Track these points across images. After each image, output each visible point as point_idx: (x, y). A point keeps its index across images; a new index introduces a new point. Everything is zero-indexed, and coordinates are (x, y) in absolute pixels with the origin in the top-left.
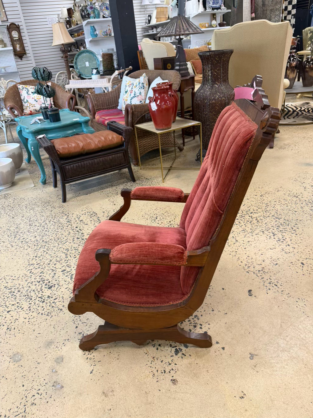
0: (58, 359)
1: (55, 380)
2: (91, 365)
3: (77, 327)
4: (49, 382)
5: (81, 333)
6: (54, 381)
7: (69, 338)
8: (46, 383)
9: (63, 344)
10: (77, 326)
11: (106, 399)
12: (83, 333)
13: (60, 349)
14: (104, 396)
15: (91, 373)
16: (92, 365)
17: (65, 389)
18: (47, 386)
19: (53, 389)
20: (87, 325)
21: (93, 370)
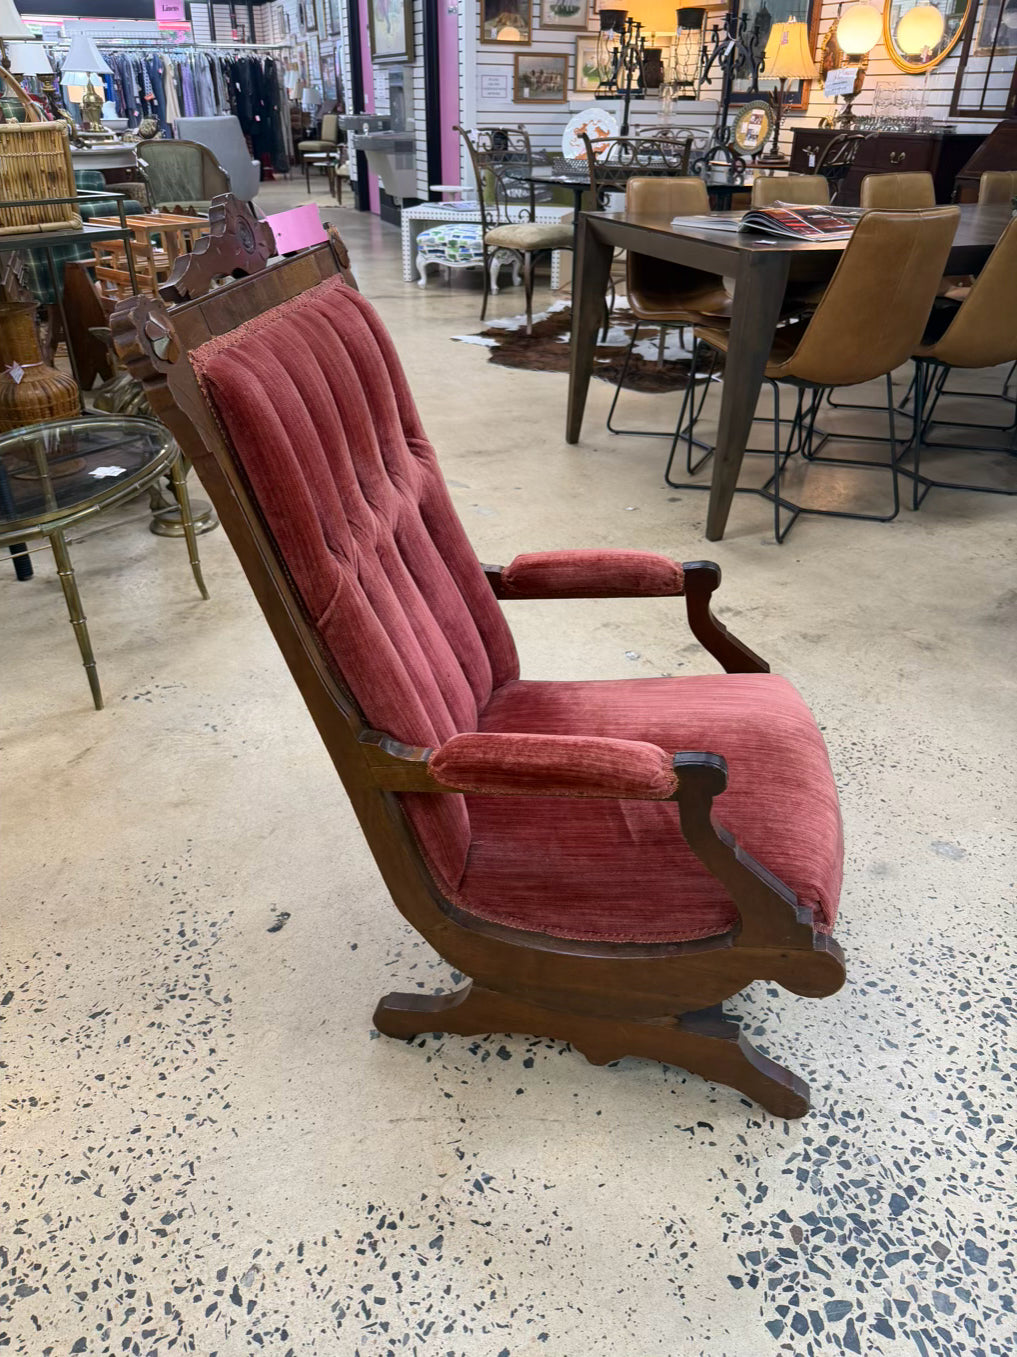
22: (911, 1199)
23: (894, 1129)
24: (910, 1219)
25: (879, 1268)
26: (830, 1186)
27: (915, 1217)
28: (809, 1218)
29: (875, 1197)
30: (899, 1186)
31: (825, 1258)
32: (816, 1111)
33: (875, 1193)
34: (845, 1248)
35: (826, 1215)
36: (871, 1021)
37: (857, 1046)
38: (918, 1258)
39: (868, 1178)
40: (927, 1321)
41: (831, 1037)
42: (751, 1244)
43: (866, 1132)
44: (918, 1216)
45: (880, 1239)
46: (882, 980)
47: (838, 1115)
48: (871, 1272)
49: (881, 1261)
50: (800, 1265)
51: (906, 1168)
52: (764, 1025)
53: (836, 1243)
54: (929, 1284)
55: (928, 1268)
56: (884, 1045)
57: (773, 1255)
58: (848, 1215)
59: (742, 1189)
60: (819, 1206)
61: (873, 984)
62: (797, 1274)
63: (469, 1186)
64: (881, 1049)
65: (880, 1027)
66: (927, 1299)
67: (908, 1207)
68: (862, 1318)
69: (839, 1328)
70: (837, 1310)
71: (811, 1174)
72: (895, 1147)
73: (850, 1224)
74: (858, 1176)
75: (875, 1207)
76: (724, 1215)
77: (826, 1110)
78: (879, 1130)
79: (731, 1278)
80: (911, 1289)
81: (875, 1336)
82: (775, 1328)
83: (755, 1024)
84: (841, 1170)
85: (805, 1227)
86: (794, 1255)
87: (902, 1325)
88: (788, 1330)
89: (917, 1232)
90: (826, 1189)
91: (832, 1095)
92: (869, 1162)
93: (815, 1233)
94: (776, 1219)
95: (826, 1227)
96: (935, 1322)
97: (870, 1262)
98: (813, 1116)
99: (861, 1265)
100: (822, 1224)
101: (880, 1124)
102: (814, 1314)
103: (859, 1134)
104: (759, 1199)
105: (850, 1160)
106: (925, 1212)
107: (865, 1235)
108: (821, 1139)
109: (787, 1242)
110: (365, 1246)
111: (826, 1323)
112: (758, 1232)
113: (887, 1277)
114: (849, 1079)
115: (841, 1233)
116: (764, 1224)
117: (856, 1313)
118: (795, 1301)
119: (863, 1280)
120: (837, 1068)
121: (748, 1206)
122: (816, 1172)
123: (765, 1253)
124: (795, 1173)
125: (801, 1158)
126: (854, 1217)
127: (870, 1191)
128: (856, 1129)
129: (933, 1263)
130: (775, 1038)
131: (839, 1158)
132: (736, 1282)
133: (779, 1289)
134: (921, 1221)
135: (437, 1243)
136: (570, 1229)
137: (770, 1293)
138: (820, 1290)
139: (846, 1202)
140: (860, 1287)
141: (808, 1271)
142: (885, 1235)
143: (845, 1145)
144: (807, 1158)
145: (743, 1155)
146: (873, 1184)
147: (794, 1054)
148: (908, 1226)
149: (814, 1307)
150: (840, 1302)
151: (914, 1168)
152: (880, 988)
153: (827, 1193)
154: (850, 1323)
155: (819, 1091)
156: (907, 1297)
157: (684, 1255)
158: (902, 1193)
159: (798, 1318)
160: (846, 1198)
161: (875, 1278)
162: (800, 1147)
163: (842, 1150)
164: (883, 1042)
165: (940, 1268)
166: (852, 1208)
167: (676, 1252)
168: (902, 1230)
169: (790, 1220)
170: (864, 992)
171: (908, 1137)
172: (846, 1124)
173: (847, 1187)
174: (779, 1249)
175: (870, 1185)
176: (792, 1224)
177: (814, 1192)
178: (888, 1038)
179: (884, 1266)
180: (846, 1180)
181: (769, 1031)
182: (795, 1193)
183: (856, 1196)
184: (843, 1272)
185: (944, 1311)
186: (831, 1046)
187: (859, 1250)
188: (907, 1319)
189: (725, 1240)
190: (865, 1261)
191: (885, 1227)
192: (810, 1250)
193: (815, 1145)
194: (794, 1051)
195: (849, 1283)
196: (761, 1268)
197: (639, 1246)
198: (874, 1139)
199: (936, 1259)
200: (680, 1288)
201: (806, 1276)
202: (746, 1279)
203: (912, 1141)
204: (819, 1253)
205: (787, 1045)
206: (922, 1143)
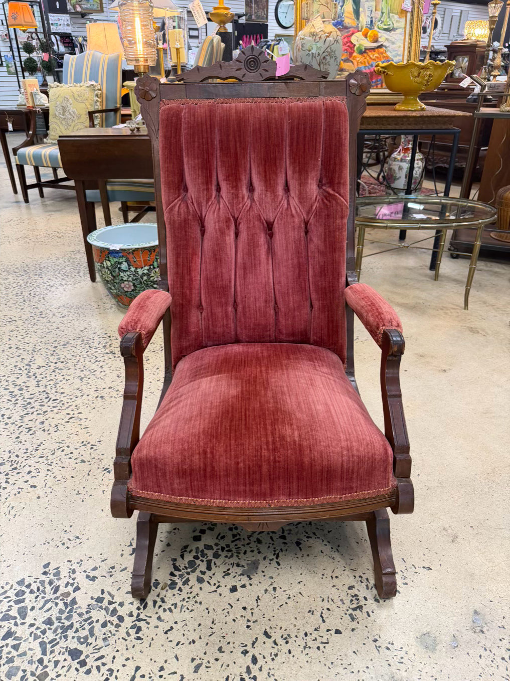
0: (427, 647)
1: (471, 632)
2: (416, 573)
3: (338, 632)
4: (481, 645)
5: (350, 615)
6: (473, 634)
7: (370, 640)
8: (486, 650)
9: (388, 648)
10: (333, 632)
11: (460, 536)
12: (350, 611)
13: (404, 649)
14: (458, 539)
15: (431, 569)
16: (416, 571)
17: (478, 606)
18: (488, 646)
19: (488, 630)
20: (328, 609)
21: (424, 567)
22: (78, 663)
23: (127, 659)
24: (65, 660)
25: (40, 637)
26: (91, 614)
27: (66, 664)
28: (74, 602)
29: (82, 640)
30: (87, 656)
31: (51, 608)
32: (142, 610)
33: (85, 641)
34: (54, 619)
35: (74, 610)
36: (218, 655)
37: (194, 642)
38: (41, 661)
39: (94, 638)
40: (6, 660)
41: (200, 625)
42: (64, 572)
43: (126, 640)
44: (66, 665)
45: (56, 639)
46: (260, 669)
47: (139, 624)
48: (38, 632)
49: (43, 638)
50: (50, 595)
51: (99, 663)
52: (206, 583)
53: (58, 615)
54: (25, 665)
55: (35, 666)
56: (196, 662)
57: (56, 583)
58: (72, 623)
59: (95, 569)
60: (80, 607)
61: (255, 660)
62: (45, 594)
63: (106, 466)
64: (193, 660)
65: (212, 661)
66: (17, 662)
67: (73, 660)
68: (16, 624)
69: (14, 612)
70: (23, 613)
71: (100, 604)
72: (114, 658)
73: (67, 623)
74: (96, 631)
75: (75, 639)
76: (81, 561)
77: (142, 616)
78: (127, 649)
79: (49, 564)
80: (24, 654)
81: (6, 630)
82: (21, 583)
83: (206, 577)
84: (101, 622)
85: (69, 599)
86: (55, 592)
87: (7, 645)
88: (19, 588)
89: (56, 663)
90: (90, 612)
91: (154, 621)
92: (105, 639)
93: (66, 604)
94: (75, 585)
95: (67, 610)
96: (4, 665)
97: (44, 632)
98: (138, 609)
99: (44, 627)
100: (69, 608)
101: (131, 650)
102: (23, 600)
103: (125, 636)
104: (88, 577)
105: (107, 628)
106: (68, 671)
107: (59, 631)
108: (122, 611)
109: (62, 590)
110: (84, 443)
111: (18, 606)
112: (70, 576)
113: (34, 640)
114: (166, 633)
115: (63, 618)
116: (74, 579)
117: (19, 621)
118: (32, 592)
119: (35, 627)
120: (174, 626)
121: (85, 571)
122: (101, 607)
123: (59, 579)
124: (101, 596)
125: (111, 599)
126: (71, 626)
127: (86, 638)
128: (128, 634)
129: (36, 670)
130: (196, 590)
131: (109, 621)
132: (47, 566)
133: (39, 585)
134: (63, 667)
135: (83, 461)
136: (83, 501)
137: (38, 581)
138: (35, 604)
139: (81, 623)
140: (32, 625)
141: (46, 599)
142: (58, 643)
143: (117, 626)
144: (110, 603)
145: (114, 570)
146: (90, 640)
147: (184, 599)
148: (61, 658)
149: (27, 601)
150: (26, 614)
151: (98, 668)
152: (251, 666)
153: (87, 612)
154: (15, 618)
155: (157, 613)
156: (21, 650)
157: (63, 544)
158: (82, 657)
159: (24, 593)
160: (83, 623)
161: (35, 634)
162: (117, 599)
163: (115, 624)
164: (200, 662)
165: (33, 674)
166: (76, 625)
167: (65, 540)
168: (59, 654)
169: (74, 591)
170: (245, 653)
171: (121, 668)
172: (132, 628)
173: (90, 624)
174: (59, 586)
175: (90, 638)
176: (72, 592)
177: (89, 605)
178: (203, 666)
179: (40, 640)
180: (94, 624)
181: (202, 585)
182: (90, 595)
183: (84, 629)
184: (43, 616)
185: (9, 671)
186: (192, 625)
187: (52, 627)
188: (9, 649)
189: (68, 561)
190: (45, 629)
191: (63, 643)
192: (56, 601)
193: (118, 608)
194: (187, 600)
195: (35, 619)
196: (51, 577)
197: (71, 526)
198: (121, 645)
199: (38, 673)
200: (49, 543)
201: (43, 598)
202: (47, 570)
203: (118, 671)
204: (54, 605)
205: (191, 596)
206: (116, 678)
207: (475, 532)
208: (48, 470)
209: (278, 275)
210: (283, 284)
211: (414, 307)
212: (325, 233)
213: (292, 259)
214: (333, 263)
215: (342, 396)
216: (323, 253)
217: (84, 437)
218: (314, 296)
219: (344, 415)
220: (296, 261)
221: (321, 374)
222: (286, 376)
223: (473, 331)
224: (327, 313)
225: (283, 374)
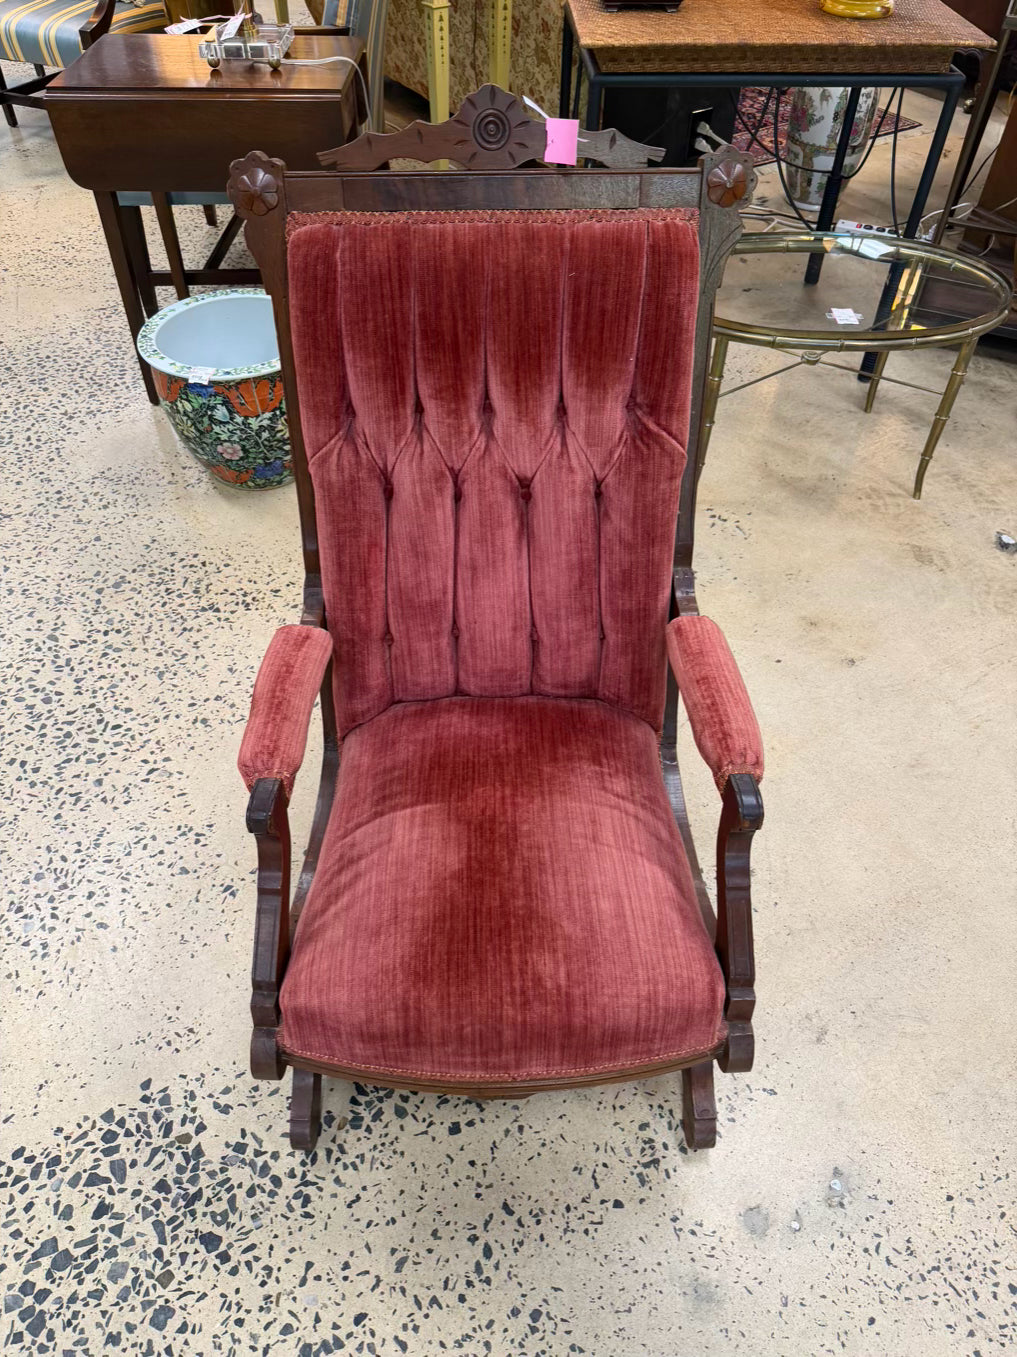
0: (753, 1232)
1: (823, 1207)
2: (751, 1099)
3: (618, 1204)
4: (835, 1227)
5: (640, 1175)
6: (827, 1209)
7: (667, 1218)
8: (842, 1235)
9: (693, 1233)
10: (610, 1205)
11: (832, 1031)
12: (640, 1169)
13: (718, 1234)
14: (826, 1037)
15: (775, 1093)
16: (751, 1096)
17: (841, 1162)
18: (846, 1229)
19: (851, 1203)
20: (605, 1165)
21: (764, 1090)
22: (217, 1257)
23: (292, 1250)
24: (196, 1252)
25: (151, 1213)
26: (230, 1174)
27: (198, 1258)
28: (199, 1152)
29: (219, 1218)
30: (230, 1246)
31: (162, 1163)
32: (309, 1167)
33: (222, 1219)
34: (170, 1182)
35: (201, 1167)
36: (432, 1243)
37: (394, 1221)
38: (159, 1253)
39: (237, 1214)
40: (104, 1252)
41: (402, 1192)
42: (177, 1098)
43: (287, 1218)
44: (199, 1260)
45: (178, 1217)
46: (497, 1267)
47: (308, 1190)
48: (148, 1205)
49: (157, 1215)
50: (158, 1141)
51: (249, 1256)
52: (409, 1118)
53: (176, 1175)
54: (135, 1261)
55: (150, 1262)
56: (399, 1255)
57: (167, 1117)
58: (201, 1189)
59: (227, 1091)
60: (209, 1162)
61: (488, 1252)
62: (150, 1137)
63: (228, 882)
64: (393, 1251)
65: (423, 1253)
66: (123, 1256)
67: (209, 1252)
68: (111, 1191)
69: (104, 1171)
70: (119, 1170)
71: (242, 1156)
72: (271, 1248)
73: (192, 1190)
74: (239, 1203)
75: (208, 1216)
76: (203, 1075)
77: (310, 1177)
78: (290, 1233)
79: (149, 1081)
80: (130, 1242)
81: (96, 1201)
82: (108, 1116)
83: (409, 1107)
84: (246, 1187)
85: (191, 1147)
86: (166, 1135)
87: (102, 1227)
88: (106, 1127)
89: (184, 1256)
90: (227, 1170)
91: (329, 1186)
92: (254, 1217)
93: (185, 1155)
94: (198, 1121)
95: (190, 1166)
96: (103, 1260)
97: (157, 1205)
98: (303, 1164)
99: (155, 1195)
100: (193, 1162)
101: (297, 1234)
102: (116, 1149)
103: (285, 1210)
104: (216, 1106)
105: (257, 1197)
106: (203, 1269)
107: (182, 1203)
108: (279, 1168)
109: (177, 1130)
110: (183, 829)
111: (109, 1159)
112: (187, 1105)
113: (144, 1219)
114: (349, 1206)
115: (185, 1180)
116: (194, 1110)
117: (116, 1186)
118: (128, 1134)
119: (142, 1196)
120: (362, 1194)
121: (211, 1096)
122: (243, 1161)
123: (169, 1110)
124: (242, 1141)
125: (257, 1147)
126: (198, 1195)
127: (225, 1215)
128: (291, 1208)
129: (154, 1267)
130: (394, 1130)
131: (259, 1186)
132: (146, 1085)
133: (139, 1121)
134: (195, 1263)
135: (184, 871)
136: (193, 956)
137: (136, 1113)
138: (136, 1156)
139: (214, 1189)
140: (137, 1193)
141: (152, 1147)
142: (182, 1223)
143: (272, 1194)
144: (258, 1153)
145: (259, 1093)
146: (232, 1218)
147: (375, 1147)
148: (189, 1248)
149: (123, 1149)
150: (125, 1174)
151: (248, 1264)
152: (483, 1261)
153: (223, 1170)
154: (107, 1180)
155: (333, 1171)
156: (125, 1236)
157: (169, 1043)
158: (223, 1247)
159: (115, 1135)
160: (218, 1189)
161: (144, 1208)
162: (268, 1147)
163: (267, 1190)
164: (404, 1254)
165: (150, 1275)
166: (207, 1193)
167: (172, 1037)
168: (186, 1241)
169: (197, 1133)
170: (473, 1239)
171: (284, 1266)
172: (296, 1197)
173: (229, 1190)
174: (172, 1122)
175: (231, 1215)
176: (193, 1134)
177: (223, 1158)
178: (410, 1262)
179: (152, 1218)
180: (235, 1191)
181: (402, 1122)
182: (223, 1139)
183: (220, 1199)
184: (151, 1178)
185: (111, 1271)
186: (389, 1192)
187: (169, 1196)
188: (107, 1233)
189: (181, 1076)
190: (158, 1200)
191: (189, 1224)
192: (170, 1149)
193: (271, 1162)
194: (380, 1148)
195: (140, 1183)
196: (157, 1106)
197: (178, 1008)
198: (280, 1227)
199: (157, 1272)
200: (144, 1041)
201: (148, 1144)
202: (148, 1093)
203: (279, 1269)
204: (167, 1158)
205: (387, 1141)
206: (278, 1281)
207: (858, 1023)
208: (124, 890)
209: (539, 579)
210: (548, 598)
211: (814, 489)
212: (635, 508)
213: (568, 553)
214: (647, 567)
215: (647, 864)
216: (629, 547)
217: (180, 817)
218: (607, 621)
219: (648, 923)
220: (575, 557)
221: (613, 800)
222: (548, 813)
223: (922, 556)
224: (630, 657)
225: (543, 808)
